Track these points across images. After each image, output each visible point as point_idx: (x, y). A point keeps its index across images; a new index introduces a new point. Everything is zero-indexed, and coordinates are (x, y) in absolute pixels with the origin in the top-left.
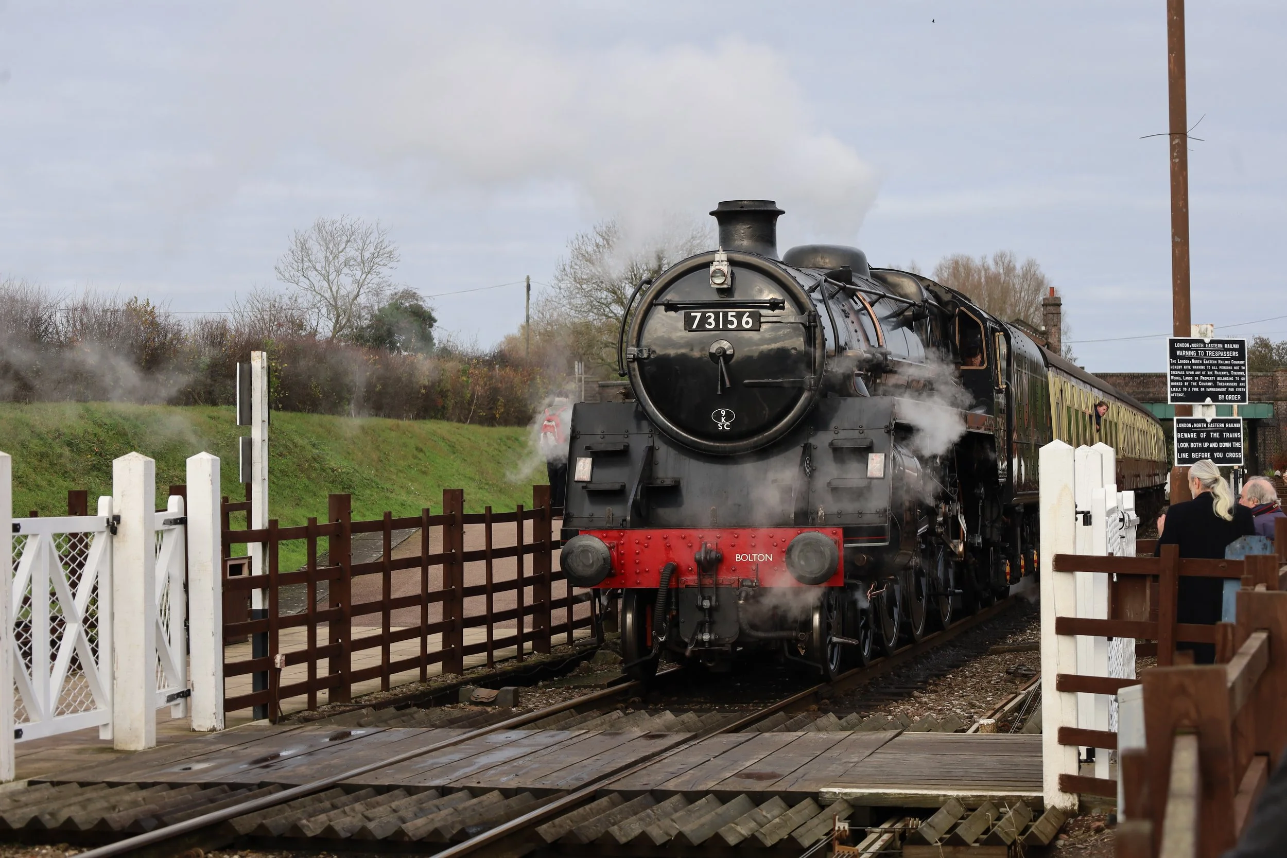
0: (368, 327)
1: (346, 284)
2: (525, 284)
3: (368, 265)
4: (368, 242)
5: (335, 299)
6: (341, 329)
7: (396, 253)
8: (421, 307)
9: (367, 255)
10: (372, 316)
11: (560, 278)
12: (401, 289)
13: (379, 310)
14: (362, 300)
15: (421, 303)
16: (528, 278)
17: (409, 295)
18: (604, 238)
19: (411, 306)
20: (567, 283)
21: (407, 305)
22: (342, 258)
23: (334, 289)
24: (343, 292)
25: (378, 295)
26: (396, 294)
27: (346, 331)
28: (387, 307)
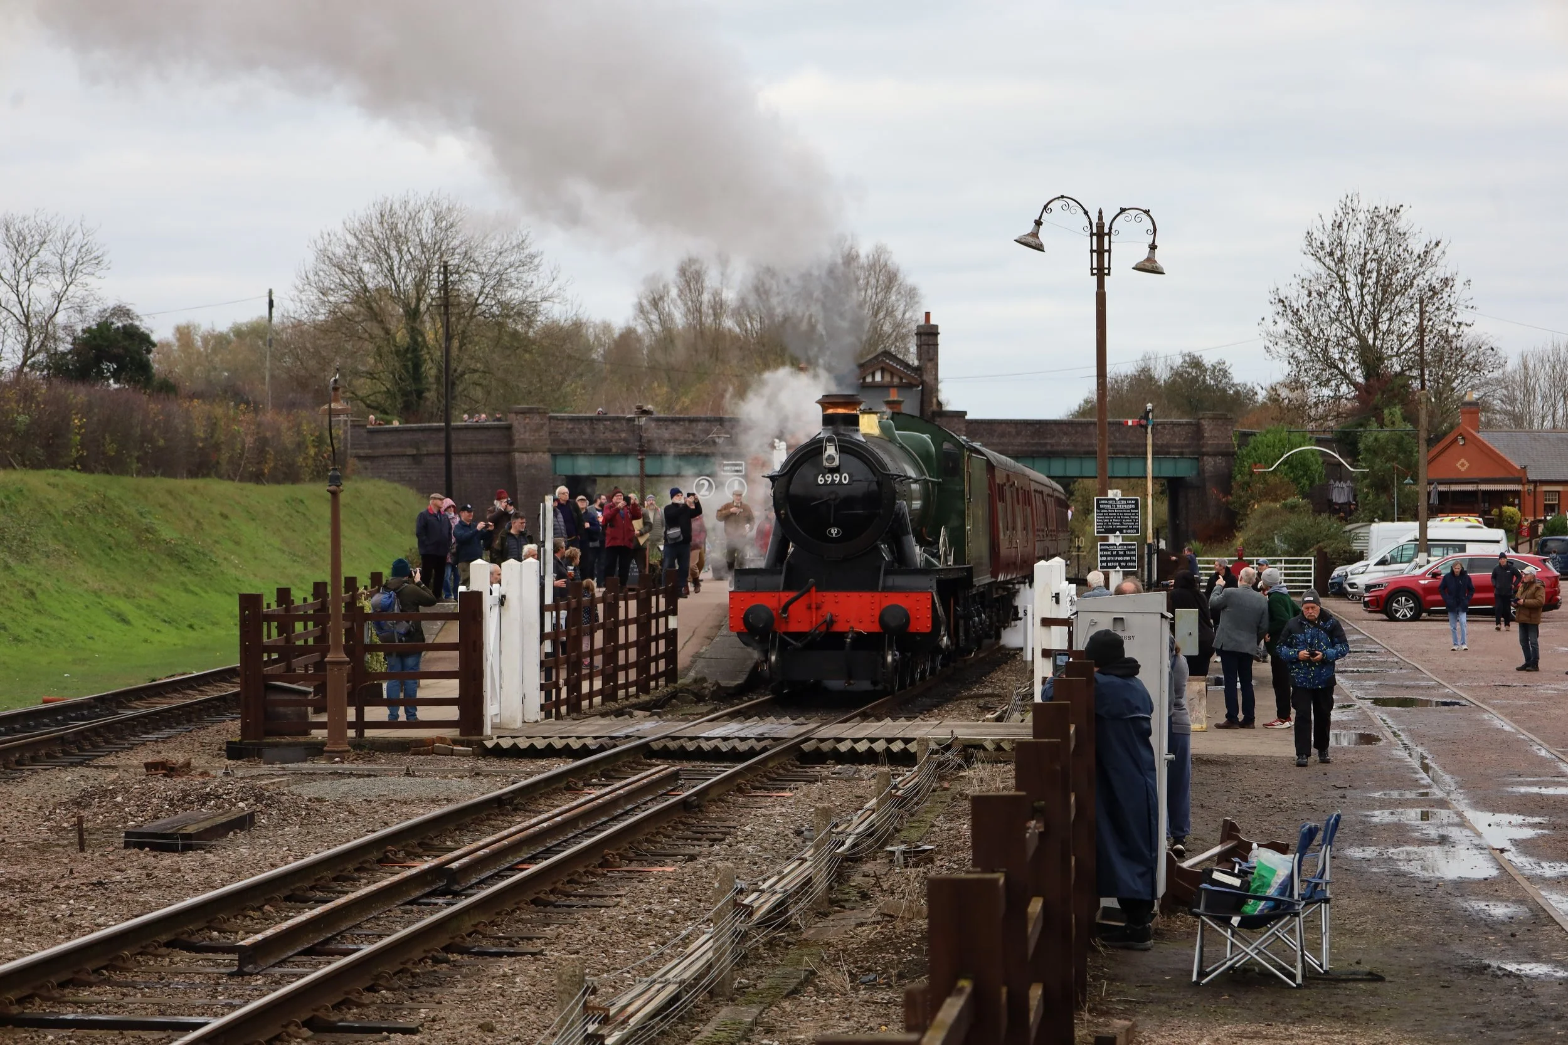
0: (70, 352)
2: (267, 300)
3: (69, 273)
4: (69, 245)
5: (27, 318)
6: (34, 354)
7: (106, 259)
8: (137, 328)
9: (69, 261)
10: (75, 339)
11: (300, 287)
12: (111, 303)
13: (84, 331)
14: (60, 318)
15: (137, 323)
16: (270, 292)
17: (121, 311)
18: (357, 238)
19: (124, 327)
20: (313, 296)
21: (120, 325)
22: (33, 265)
23: (25, 304)
24: (39, 308)
25: (81, 312)
26: (105, 310)
27: (41, 357)
28: (94, 327)
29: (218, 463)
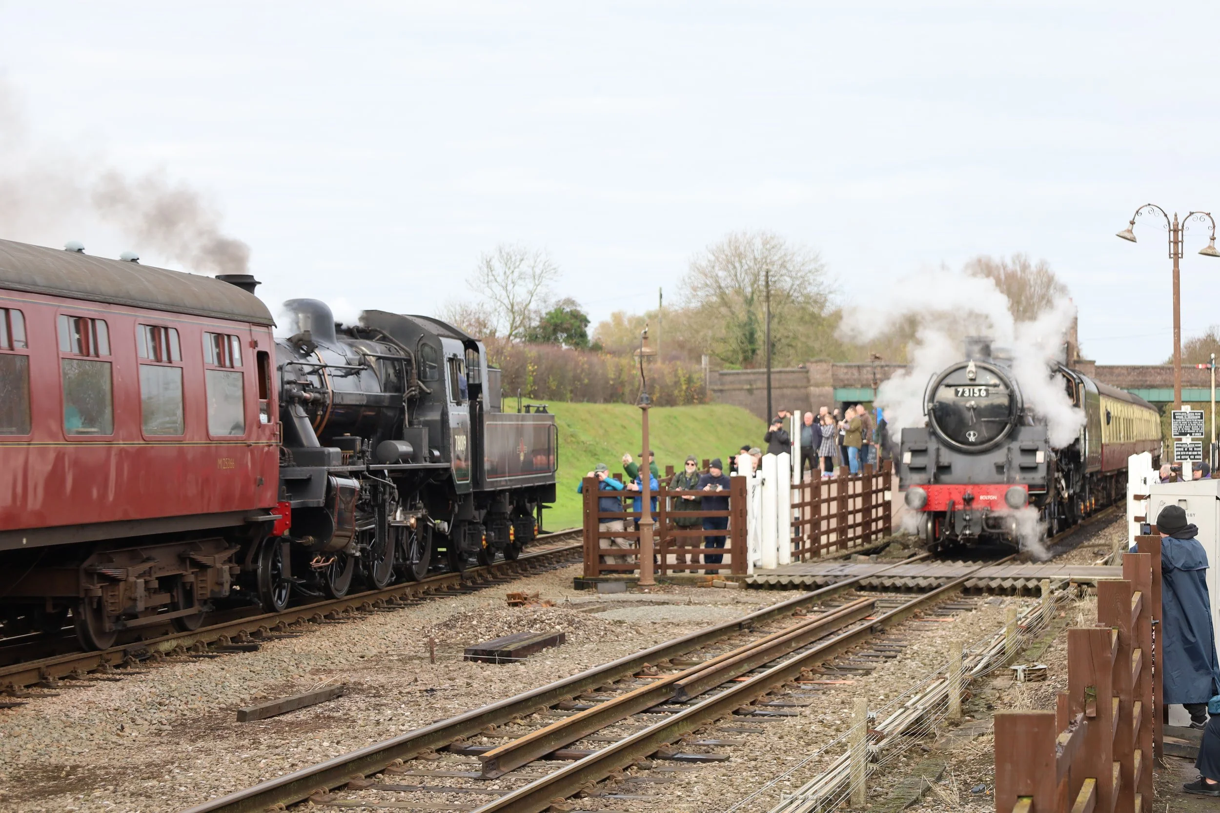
0: (538, 327)
1: (520, 293)
2: (659, 294)
3: (537, 278)
4: (538, 260)
5: (512, 306)
6: (516, 328)
7: (560, 270)
8: (578, 312)
9: (538, 271)
10: (541, 318)
12: (563, 297)
13: (547, 314)
14: (533, 306)
15: (579, 309)
16: (661, 289)
17: (570, 302)
19: (571, 311)
20: (688, 291)
21: (569, 310)
22: (516, 274)
23: (511, 297)
24: (519, 300)
25: (545, 302)
26: (560, 301)
27: (521, 330)
28: (553, 311)
29: (623, 394)
